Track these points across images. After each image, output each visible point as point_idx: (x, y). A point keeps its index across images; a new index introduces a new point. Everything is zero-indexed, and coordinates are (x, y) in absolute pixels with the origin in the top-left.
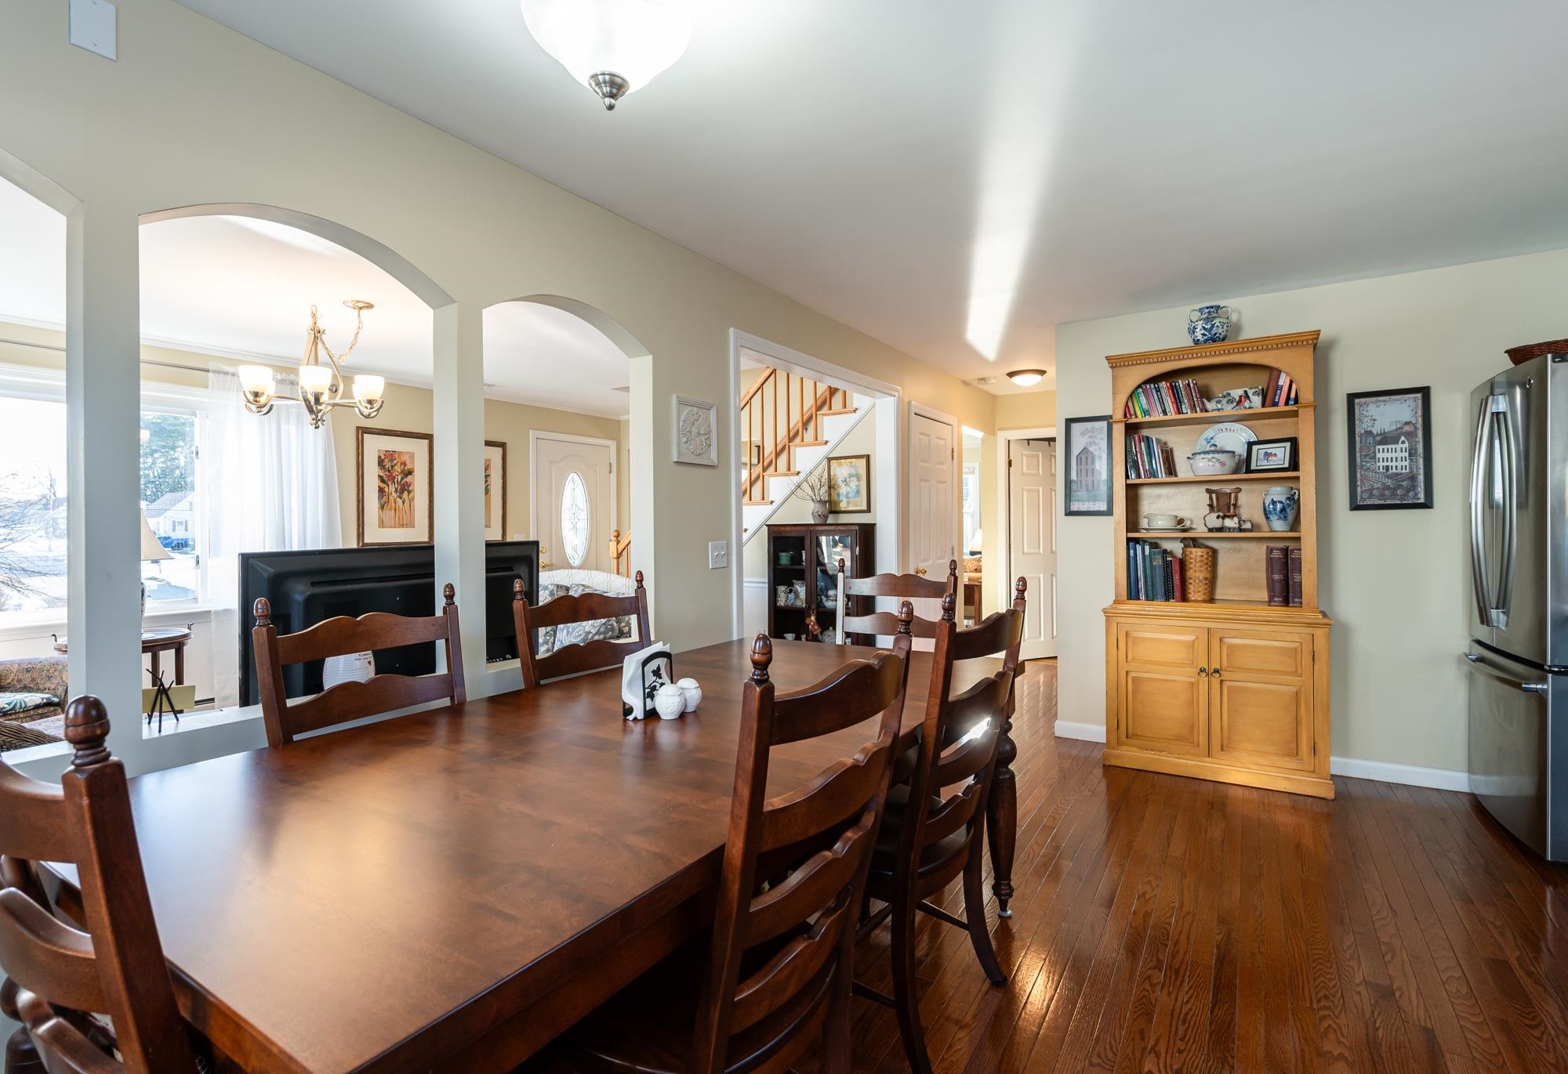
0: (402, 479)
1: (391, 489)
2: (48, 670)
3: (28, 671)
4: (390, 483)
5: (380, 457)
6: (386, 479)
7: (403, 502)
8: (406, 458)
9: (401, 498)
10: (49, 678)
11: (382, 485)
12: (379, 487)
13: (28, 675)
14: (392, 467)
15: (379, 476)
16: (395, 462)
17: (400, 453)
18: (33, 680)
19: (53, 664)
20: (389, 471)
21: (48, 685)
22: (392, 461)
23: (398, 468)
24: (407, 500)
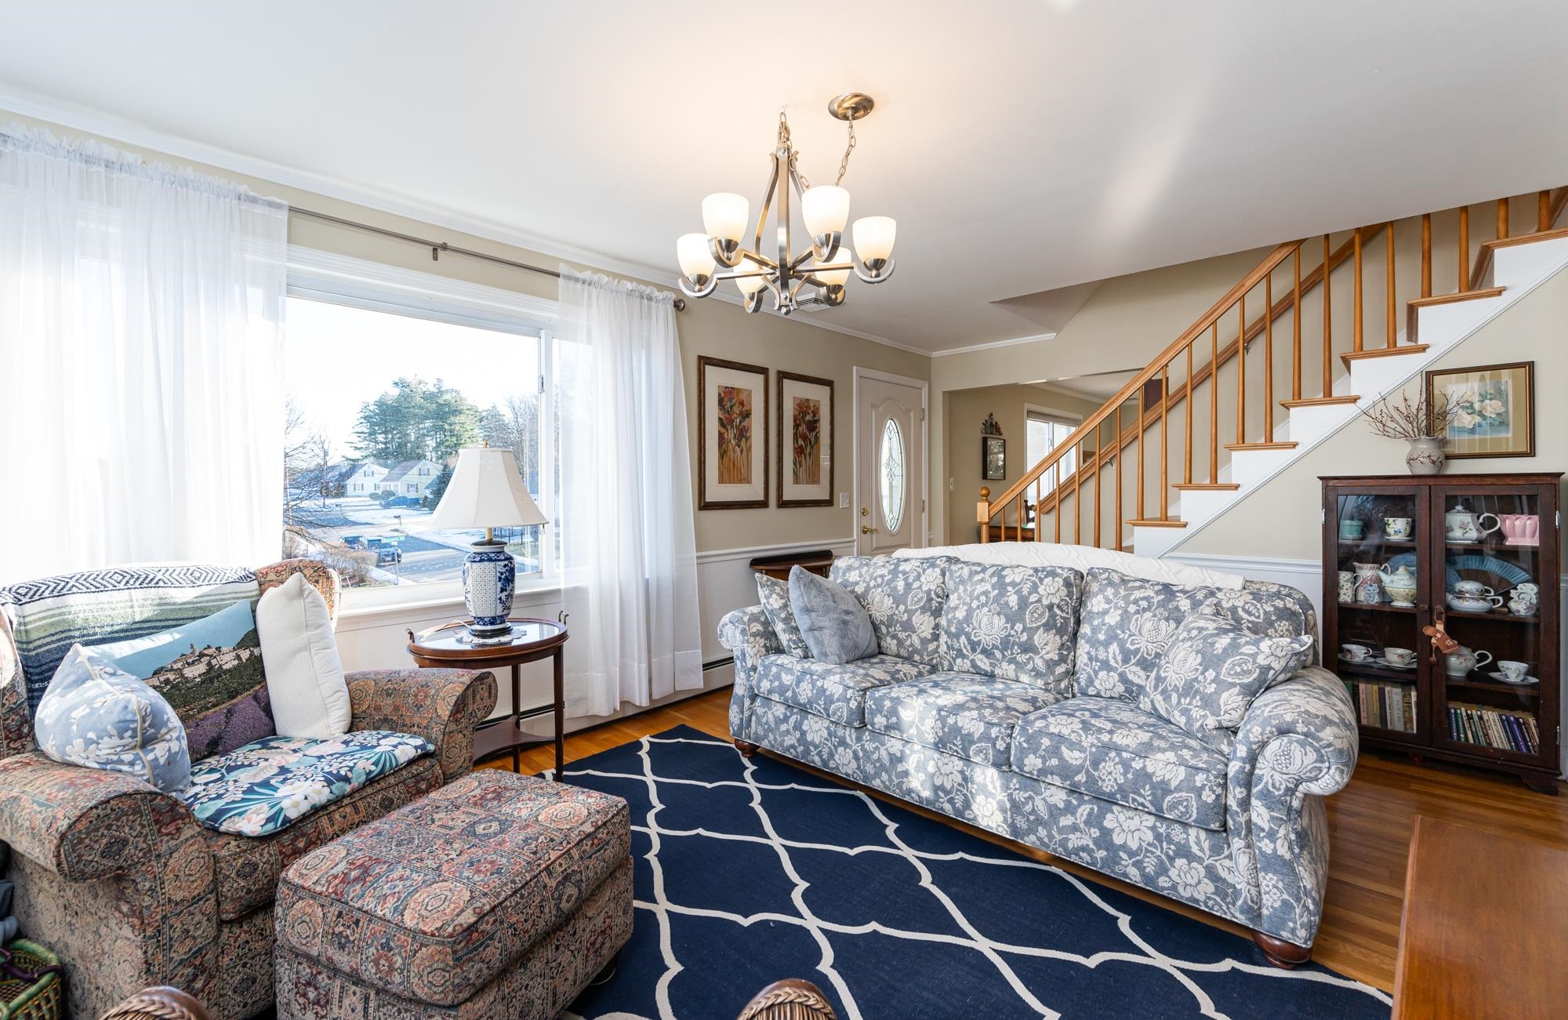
0: (740, 422)
1: (730, 435)
2: (416, 696)
3: (389, 695)
4: (729, 427)
5: (720, 394)
6: (725, 422)
7: (742, 451)
8: (743, 397)
9: (739, 446)
10: (419, 707)
11: (723, 430)
12: (719, 432)
13: (389, 701)
14: (731, 407)
15: (720, 419)
16: (734, 401)
17: (739, 390)
18: (396, 709)
19: (422, 686)
20: (728, 412)
21: (416, 720)
22: (731, 400)
23: (736, 409)
24: (745, 449)
